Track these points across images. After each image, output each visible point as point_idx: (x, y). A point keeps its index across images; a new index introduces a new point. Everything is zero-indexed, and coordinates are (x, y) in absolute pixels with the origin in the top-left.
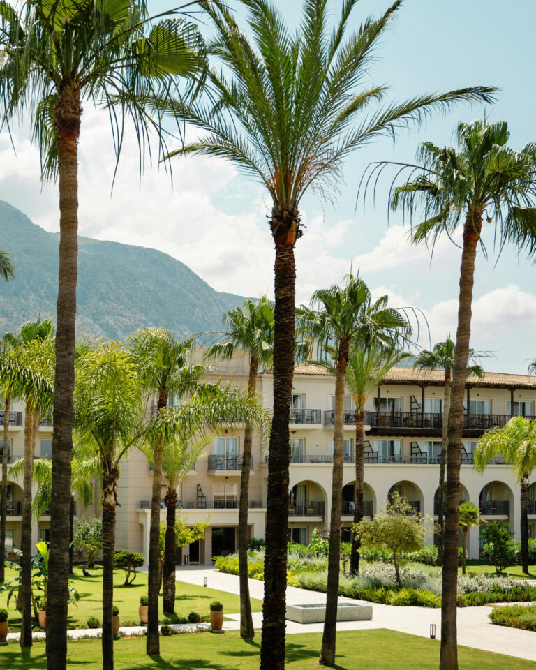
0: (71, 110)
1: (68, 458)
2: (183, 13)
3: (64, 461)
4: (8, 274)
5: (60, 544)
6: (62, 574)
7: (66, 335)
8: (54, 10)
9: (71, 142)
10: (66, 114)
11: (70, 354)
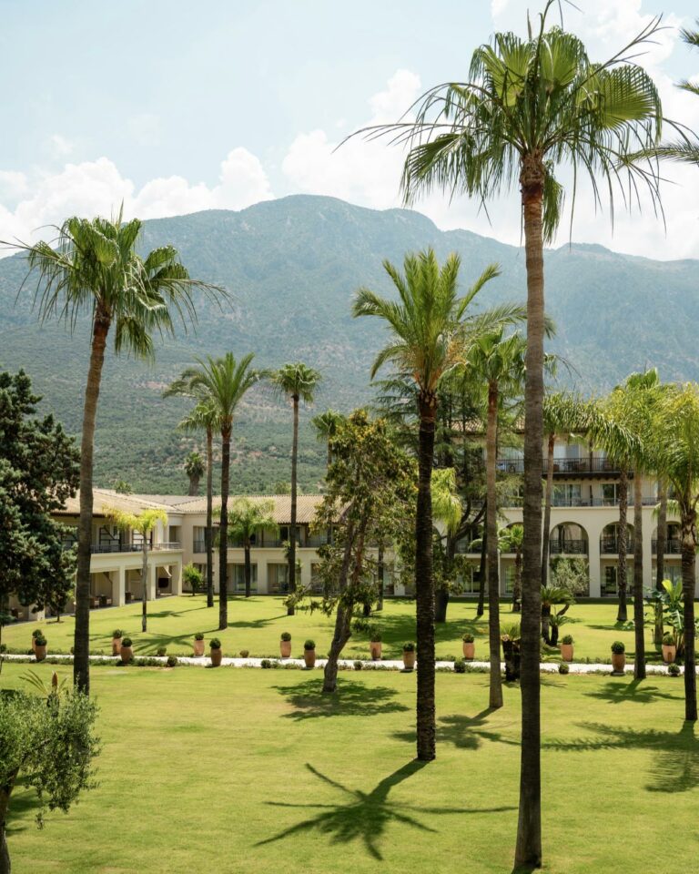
0: (532, 175)
1: (536, 502)
2: (623, 60)
3: (532, 504)
4: (550, 332)
5: (529, 584)
6: (532, 612)
7: (533, 386)
8: (505, 88)
9: (533, 205)
10: (528, 180)
11: (537, 403)
